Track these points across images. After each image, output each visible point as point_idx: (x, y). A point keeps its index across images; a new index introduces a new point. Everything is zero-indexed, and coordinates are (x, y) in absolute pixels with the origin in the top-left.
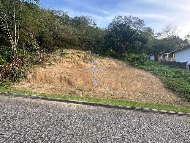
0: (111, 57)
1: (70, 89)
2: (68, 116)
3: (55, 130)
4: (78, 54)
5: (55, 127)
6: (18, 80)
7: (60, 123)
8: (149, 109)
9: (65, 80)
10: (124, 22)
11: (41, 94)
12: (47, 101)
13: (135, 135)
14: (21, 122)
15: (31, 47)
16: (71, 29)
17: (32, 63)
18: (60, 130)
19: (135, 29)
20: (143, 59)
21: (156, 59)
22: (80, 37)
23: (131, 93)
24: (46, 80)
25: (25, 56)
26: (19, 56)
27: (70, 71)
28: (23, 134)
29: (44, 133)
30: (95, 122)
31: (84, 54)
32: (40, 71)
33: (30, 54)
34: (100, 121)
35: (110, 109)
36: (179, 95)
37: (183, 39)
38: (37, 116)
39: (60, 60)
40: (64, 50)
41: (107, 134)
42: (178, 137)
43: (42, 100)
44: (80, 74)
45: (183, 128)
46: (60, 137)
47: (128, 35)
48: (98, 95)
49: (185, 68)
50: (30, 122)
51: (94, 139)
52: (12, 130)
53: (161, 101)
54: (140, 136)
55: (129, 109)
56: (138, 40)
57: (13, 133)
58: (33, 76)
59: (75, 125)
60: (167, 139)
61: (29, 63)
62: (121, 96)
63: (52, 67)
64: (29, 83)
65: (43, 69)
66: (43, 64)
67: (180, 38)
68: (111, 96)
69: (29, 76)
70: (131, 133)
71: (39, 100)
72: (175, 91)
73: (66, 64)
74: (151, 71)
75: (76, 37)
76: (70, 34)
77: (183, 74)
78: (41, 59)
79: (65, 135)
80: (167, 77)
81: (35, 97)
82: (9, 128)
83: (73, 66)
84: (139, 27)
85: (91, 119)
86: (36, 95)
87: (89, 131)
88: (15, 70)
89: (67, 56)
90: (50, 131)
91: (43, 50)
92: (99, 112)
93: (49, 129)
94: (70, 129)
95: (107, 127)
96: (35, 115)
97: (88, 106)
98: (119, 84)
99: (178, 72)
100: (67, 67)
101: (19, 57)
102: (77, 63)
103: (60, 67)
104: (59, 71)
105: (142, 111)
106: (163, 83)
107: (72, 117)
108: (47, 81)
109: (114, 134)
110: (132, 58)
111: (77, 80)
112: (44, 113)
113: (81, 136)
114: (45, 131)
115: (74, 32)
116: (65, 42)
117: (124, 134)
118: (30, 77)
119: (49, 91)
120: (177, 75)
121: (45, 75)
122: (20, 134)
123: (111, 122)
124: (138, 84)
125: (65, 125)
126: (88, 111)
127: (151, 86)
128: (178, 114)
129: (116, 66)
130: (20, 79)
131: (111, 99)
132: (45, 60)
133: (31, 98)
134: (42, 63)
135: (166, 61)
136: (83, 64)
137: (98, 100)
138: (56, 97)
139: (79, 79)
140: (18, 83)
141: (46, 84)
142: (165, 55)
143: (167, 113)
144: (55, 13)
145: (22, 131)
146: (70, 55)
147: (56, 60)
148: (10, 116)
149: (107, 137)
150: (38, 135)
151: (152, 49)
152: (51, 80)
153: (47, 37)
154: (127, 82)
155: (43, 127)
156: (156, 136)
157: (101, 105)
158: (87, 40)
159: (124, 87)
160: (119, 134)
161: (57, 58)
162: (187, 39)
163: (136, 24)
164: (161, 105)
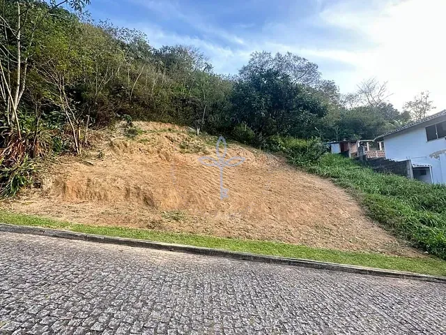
0: (243, 143)
1: (150, 216)
2: (150, 280)
3: (124, 313)
4: (169, 134)
5: (122, 304)
6: (18, 192)
7: (133, 295)
8: (333, 264)
9: (138, 194)
10: (274, 67)
11: (79, 228)
12: (95, 245)
13: (306, 321)
14: (38, 295)
15: (54, 113)
16: (153, 75)
17: (55, 150)
18: (136, 311)
19: (299, 82)
20: (317, 150)
21: (344, 153)
22: (175, 94)
23: (290, 227)
24: (89, 192)
25: (39, 133)
26: (24, 132)
27: (149, 173)
28: (47, 323)
29: (97, 320)
30: (216, 293)
31: (182, 134)
32: (75, 171)
33: (50, 128)
34: (226, 290)
35: (246, 263)
36: (393, 231)
37: (401, 111)
38: (76, 280)
39: (126, 146)
40: (135, 123)
41: (246, 319)
42: (398, 323)
43: (84, 242)
44: (173, 180)
45: (407, 304)
46: (139, 329)
47: (285, 95)
48: (216, 232)
49: (405, 174)
50: (61, 294)
51: (218, 332)
52: (16, 314)
53: (357, 245)
54: (319, 324)
55: (289, 263)
56: (306, 108)
57: (21, 322)
58: (57, 183)
59: (169, 301)
60: (375, 329)
61: (48, 151)
62: (269, 235)
63: (106, 161)
64: (47, 200)
65: (83, 167)
66: (84, 154)
67: (395, 107)
68: (247, 234)
69: (48, 183)
70: (298, 318)
71: (76, 241)
72: (385, 223)
73: (139, 157)
74: (334, 178)
75: (165, 93)
76: (150, 86)
77: (401, 186)
78: (78, 141)
79: (148, 324)
80: (369, 191)
81: (64, 234)
82: (9, 309)
83: (156, 162)
84: (307, 80)
85: (206, 286)
86: (68, 230)
87: (203, 313)
88: (11, 167)
89: (143, 137)
90: (111, 316)
91: (86, 120)
92: (221, 269)
93: (110, 310)
94: (159, 310)
95: (243, 305)
96: (71, 276)
97: (196, 256)
98: (263, 205)
99: (391, 182)
100: (142, 164)
101: (23, 135)
102: (167, 155)
103: (124, 163)
104: (121, 173)
105: (318, 269)
106: (361, 205)
107: (161, 281)
108: (92, 196)
109: (260, 319)
110: (292, 148)
111: (166, 196)
112: (92, 273)
113: (188, 325)
114: (99, 315)
115: (160, 80)
116: (139, 103)
117: (282, 319)
118: (51, 184)
119: (98, 220)
120: (389, 188)
121: (89, 180)
122: (39, 324)
123: (253, 293)
124: (307, 208)
125: (147, 301)
126: (197, 268)
127: (334, 212)
128: (394, 274)
129: (255, 164)
130: (25, 190)
131: (246, 239)
132: (89, 144)
133: (55, 236)
134: (79, 152)
135: (364, 156)
136: (180, 156)
137: (217, 242)
138: (118, 235)
139: (173, 193)
140: (19, 199)
141: (89, 204)
142: (363, 144)
143: (370, 272)
144: (115, 33)
145: (44, 317)
146: (150, 134)
147: (116, 147)
148: (7, 279)
149: (246, 328)
150: (83, 324)
151: (334, 128)
152: (102, 193)
153: (95, 90)
154: (282, 203)
155: (93, 305)
156: (352, 323)
157: (224, 254)
158: (190, 102)
159: (275, 213)
160: (272, 320)
161: (118, 141)
162: (408, 110)
163: (302, 71)
164: (356, 255)
